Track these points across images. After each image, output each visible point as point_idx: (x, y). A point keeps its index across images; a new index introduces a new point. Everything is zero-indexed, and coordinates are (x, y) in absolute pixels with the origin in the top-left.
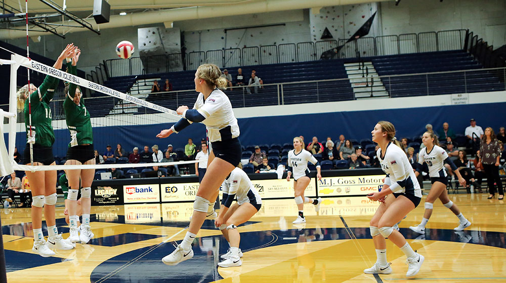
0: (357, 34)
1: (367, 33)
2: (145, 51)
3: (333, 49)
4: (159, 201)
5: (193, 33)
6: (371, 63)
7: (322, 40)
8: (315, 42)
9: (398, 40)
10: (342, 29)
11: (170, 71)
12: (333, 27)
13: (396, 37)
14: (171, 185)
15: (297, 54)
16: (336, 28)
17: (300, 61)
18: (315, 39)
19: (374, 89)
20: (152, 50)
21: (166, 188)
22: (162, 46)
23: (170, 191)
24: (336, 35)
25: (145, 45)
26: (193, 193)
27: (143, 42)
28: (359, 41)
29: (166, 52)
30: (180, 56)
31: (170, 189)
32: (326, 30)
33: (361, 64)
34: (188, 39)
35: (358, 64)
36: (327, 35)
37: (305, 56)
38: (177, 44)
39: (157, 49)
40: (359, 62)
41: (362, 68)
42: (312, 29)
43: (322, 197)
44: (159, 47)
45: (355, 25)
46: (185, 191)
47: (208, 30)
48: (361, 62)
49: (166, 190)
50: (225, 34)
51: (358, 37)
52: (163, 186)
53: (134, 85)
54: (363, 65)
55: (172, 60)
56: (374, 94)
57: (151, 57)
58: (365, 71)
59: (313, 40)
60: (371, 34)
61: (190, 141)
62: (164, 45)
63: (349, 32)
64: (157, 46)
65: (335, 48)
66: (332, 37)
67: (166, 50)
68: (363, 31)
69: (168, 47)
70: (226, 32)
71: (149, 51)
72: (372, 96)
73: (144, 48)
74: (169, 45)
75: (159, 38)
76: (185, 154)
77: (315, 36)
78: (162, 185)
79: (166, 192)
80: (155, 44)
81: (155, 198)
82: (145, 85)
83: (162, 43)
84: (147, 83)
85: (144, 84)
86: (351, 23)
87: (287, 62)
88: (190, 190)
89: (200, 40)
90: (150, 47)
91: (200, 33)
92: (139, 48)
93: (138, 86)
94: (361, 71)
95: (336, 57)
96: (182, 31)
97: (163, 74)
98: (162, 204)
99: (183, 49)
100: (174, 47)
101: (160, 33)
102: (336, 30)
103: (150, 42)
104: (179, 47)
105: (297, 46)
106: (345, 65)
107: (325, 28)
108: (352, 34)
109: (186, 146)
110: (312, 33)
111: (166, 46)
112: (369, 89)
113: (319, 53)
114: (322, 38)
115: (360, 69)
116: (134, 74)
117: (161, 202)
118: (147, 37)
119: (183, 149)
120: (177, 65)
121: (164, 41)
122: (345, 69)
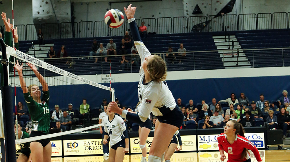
0: (222, 11)
1: (231, 11)
2: (39, 19)
3: (202, 23)
4: (62, 155)
5: (82, 4)
6: (234, 37)
7: (193, 15)
8: (188, 16)
9: (257, 17)
10: (210, 6)
11: (62, 37)
12: (203, 4)
13: (255, 15)
14: (72, 141)
15: (173, 26)
16: (205, 6)
17: (176, 32)
18: (187, 14)
19: (239, 59)
20: (45, 18)
21: (68, 143)
22: (54, 15)
23: (72, 146)
24: (205, 11)
25: (39, 13)
26: (92, 148)
27: (37, 10)
28: (225, 17)
29: (58, 21)
30: (70, 25)
31: (72, 144)
32: (197, 7)
33: (227, 37)
34: (77, 9)
35: (224, 37)
36: (197, 11)
37: (179, 29)
38: (67, 14)
39: (49, 18)
40: (226, 35)
41: (228, 41)
42: (185, 5)
43: (202, 151)
44: (51, 15)
45: (221, 3)
46: (85, 146)
47: (95, 2)
48: (227, 35)
49: (68, 145)
50: (110, 6)
51: (223, 13)
52: (66, 142)
53: (30, 50)
54: (229, 38)
55: (64, 28)
56: (239, 64)
57: (44, 25)
58: (231, 44)
59: (186, 15)
60: (234, 11)
61: (84, 101)
62: (56, 14)
63: (216, 9)
64: (50, 14)
65: (205, 22)
66: (201, 13)
67: (58, 19)
68: (228, 9)
69: (59, 16)
70: (110, 5)
71: (42, 19)
72: (237, 66)
73: (38, 16)
74: (60, 14)
75: (51, 7)
76: (80, 113)
77: (187, 11)
78: (64, 141)
79: (68, 147)
80: (48, 13)
81: (58, 153)
82: (40, 50)
83: (54, 12)
84: (42, 48)
85: (38, 48)
86: (218, 2)
87: (164, 33)
88: (89, 145)
89: (88, 11)
90: (43, 15)
91: (88, 4)
92: (33, 15)
93: (34, 51)
94: (227, 44)
95: (205, 31)
96: (72, 2)
97: (56, 40)
98: (65, 158)
99: (73, 18)
100: (65, 16)
101: (53, 3)
102: (205, 7)
103: (43, 11)
104: (69, 16)
105: (172, 20)
106: (214, 37)
107: (196, 5)
108: (219, 10)
109: (81, 106)
110: (185, 8)
111: (58, 15)
112: (235, 59)
113: (191, 26)
114: (193, 13)
115: (226, 41)
116: (29, 39)
117: (63, 156)
118: (41, 6)
119: (78, 109)
120: (67, 32)
121: (56, 11)
122: (213, 41)
